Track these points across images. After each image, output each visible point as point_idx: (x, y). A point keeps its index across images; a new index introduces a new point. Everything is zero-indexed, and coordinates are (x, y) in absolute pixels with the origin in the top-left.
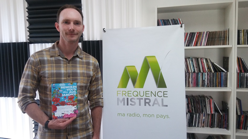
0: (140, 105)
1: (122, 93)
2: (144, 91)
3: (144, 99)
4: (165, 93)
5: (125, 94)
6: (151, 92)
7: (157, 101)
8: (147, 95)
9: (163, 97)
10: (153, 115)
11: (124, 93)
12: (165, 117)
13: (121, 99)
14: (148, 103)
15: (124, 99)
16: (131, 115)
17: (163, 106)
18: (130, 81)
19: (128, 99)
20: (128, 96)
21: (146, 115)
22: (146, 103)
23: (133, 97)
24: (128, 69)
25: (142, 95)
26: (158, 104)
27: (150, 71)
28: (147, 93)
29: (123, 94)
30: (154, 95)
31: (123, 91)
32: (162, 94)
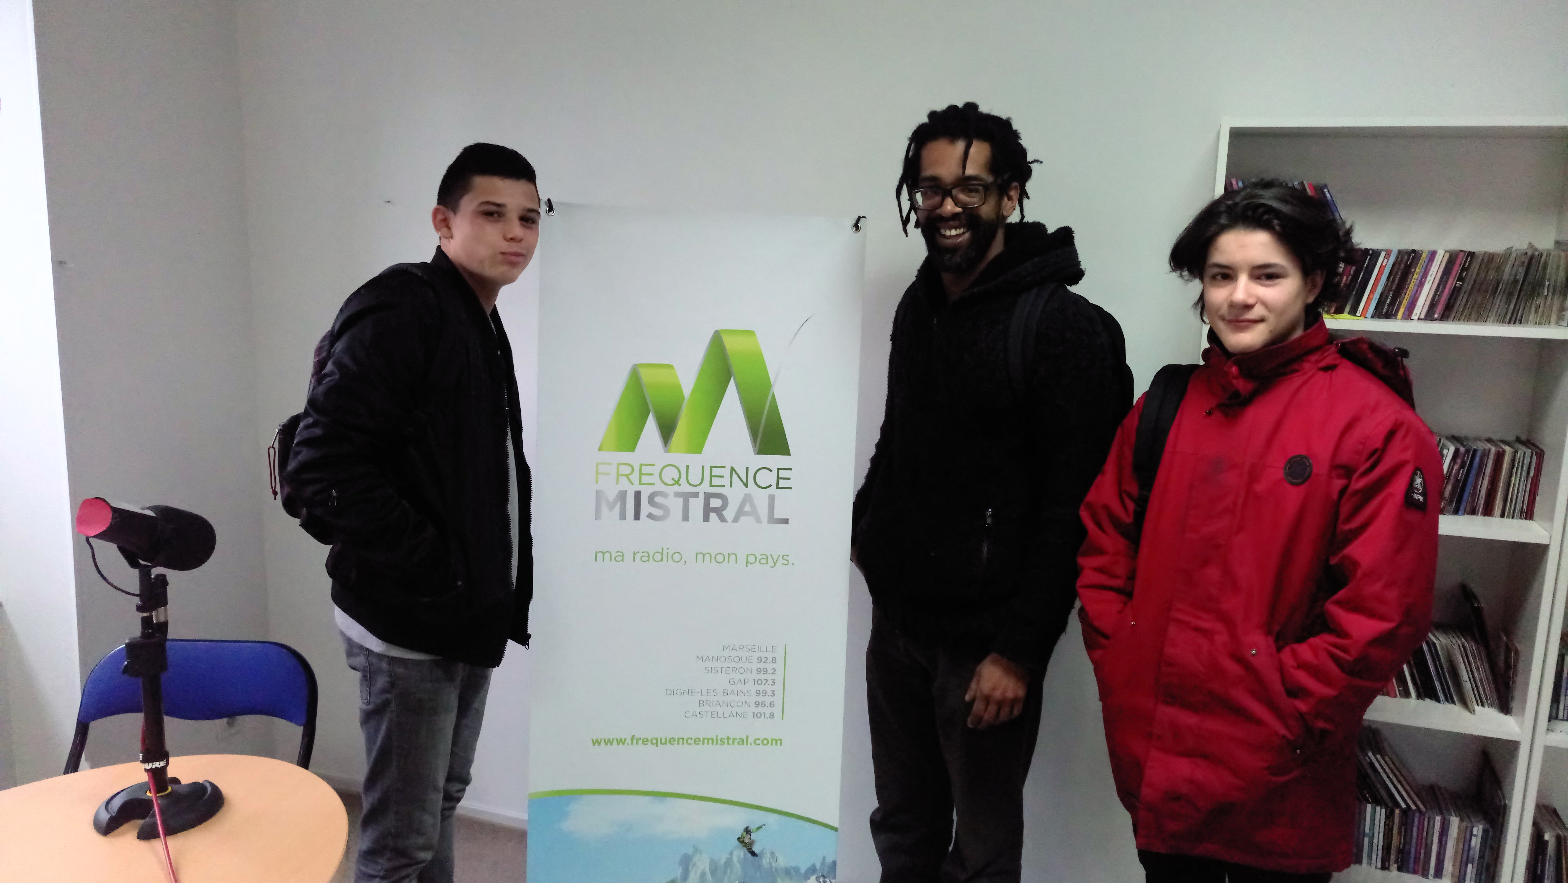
0: (686, 518)
1: (618, 472)
2: (703, 467)
3: (701, 497)
4: (783, 474)
5: (627, 476)
6: (732, 469)
7: (752, 505)
8: (715, 481)
9: (773, 490)
10: (733, 557)
11: (626, 470)
12: (775, 564)
13: (611, 494)
14: (718, 511)
15: (623, 495)
16: (647, 557)
17: (773, 520)
18: (651, 426)
19: (638, 494)
20: (640, 483)
21: (707, 557)
22: (708, 510)
23: (660, 487)
24: (647, 376)
25: (695, 478)
26: (754, 513)
27: (732, 389)
28: (716, 472)
29: (618, 475)
30: (742, 481)
31: (619, 464)
32: (771, 478)
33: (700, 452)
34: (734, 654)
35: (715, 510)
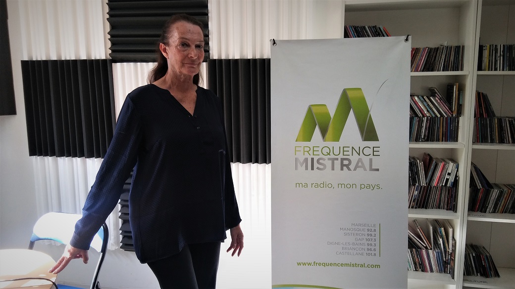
0: (333, 169)
2: (340, 147)
3: (340, 160)
4: (375, 149)
5: (308, 152)
6: (353, 147)
7: (362, 163)
8: (345, 153)
9: (371, 156)
10: (354, 186)
11: (307, 149)
12: (374, 188)
13: (302, 159)
14: (347, 166)
15: (306, 160)
16: (317, 186)
17: (372, 170)
18: (317, 131)
19: (312, 159)
20: (313, 155)
21: (343, 185)
22: (342, 165)
23: (321, 156)
24: (314, 110)
25: (337, 152)
26: (363, 167)
27: (351, 113)
28: (345, 149)
29: (304, 151)
30: (357, 153)
31: (304, 147)
32: (370, 151)
33: (338, 141)
34: (357, 227)
35: (346, 165)
